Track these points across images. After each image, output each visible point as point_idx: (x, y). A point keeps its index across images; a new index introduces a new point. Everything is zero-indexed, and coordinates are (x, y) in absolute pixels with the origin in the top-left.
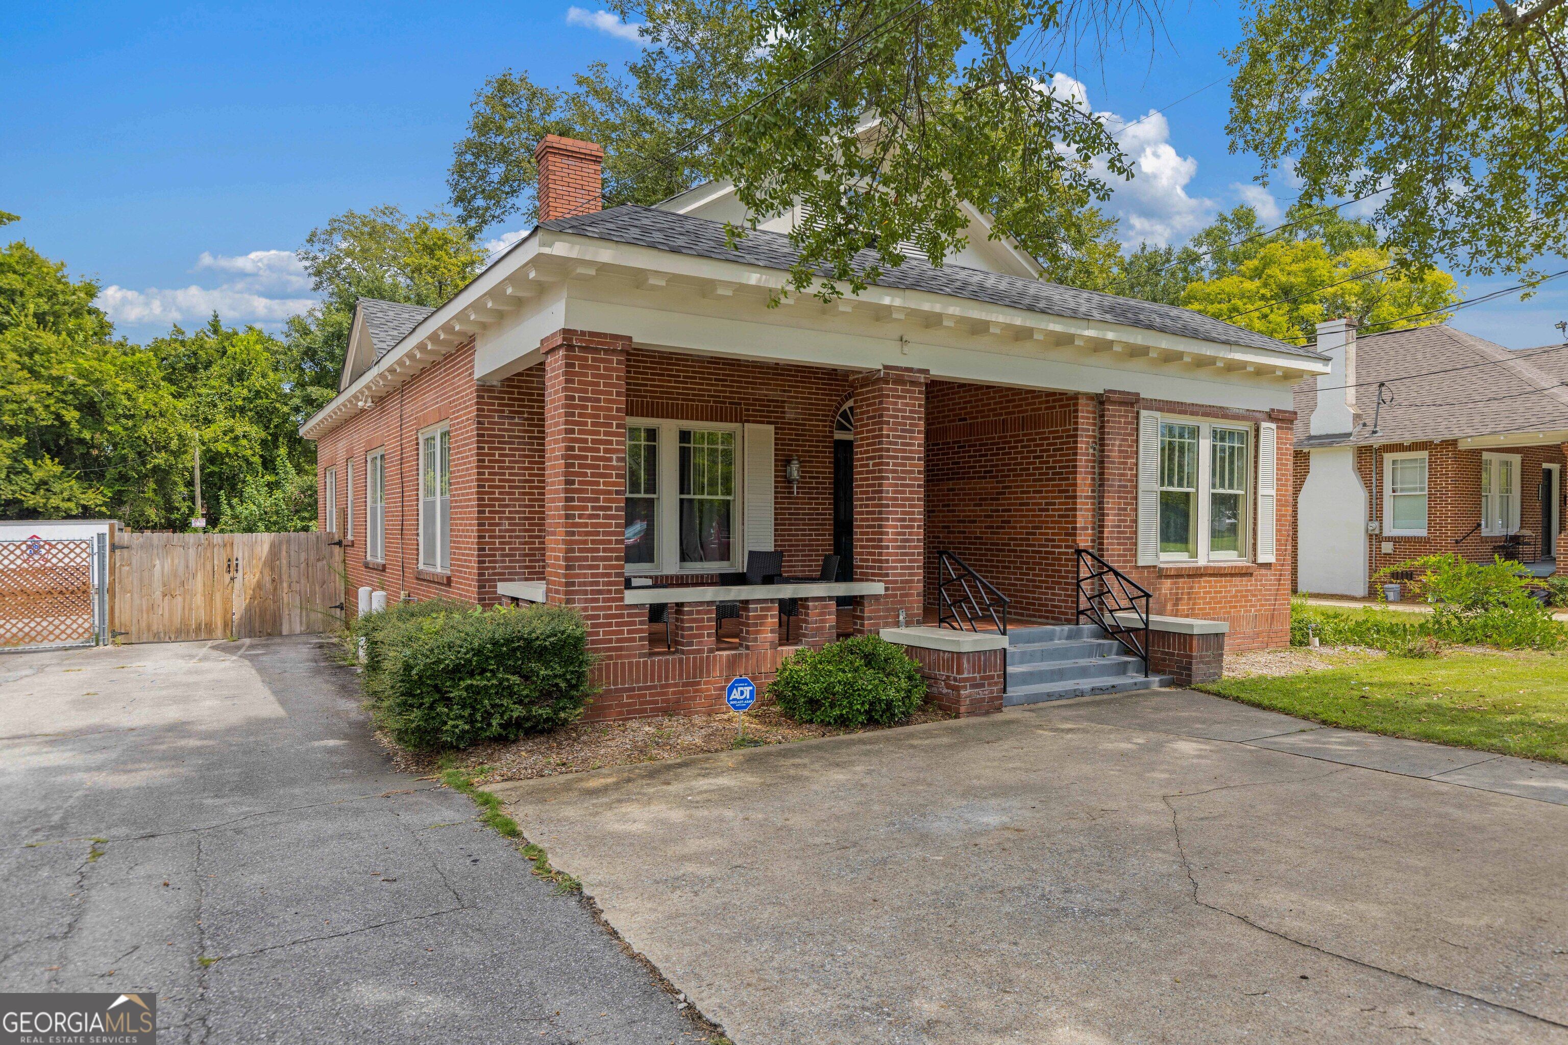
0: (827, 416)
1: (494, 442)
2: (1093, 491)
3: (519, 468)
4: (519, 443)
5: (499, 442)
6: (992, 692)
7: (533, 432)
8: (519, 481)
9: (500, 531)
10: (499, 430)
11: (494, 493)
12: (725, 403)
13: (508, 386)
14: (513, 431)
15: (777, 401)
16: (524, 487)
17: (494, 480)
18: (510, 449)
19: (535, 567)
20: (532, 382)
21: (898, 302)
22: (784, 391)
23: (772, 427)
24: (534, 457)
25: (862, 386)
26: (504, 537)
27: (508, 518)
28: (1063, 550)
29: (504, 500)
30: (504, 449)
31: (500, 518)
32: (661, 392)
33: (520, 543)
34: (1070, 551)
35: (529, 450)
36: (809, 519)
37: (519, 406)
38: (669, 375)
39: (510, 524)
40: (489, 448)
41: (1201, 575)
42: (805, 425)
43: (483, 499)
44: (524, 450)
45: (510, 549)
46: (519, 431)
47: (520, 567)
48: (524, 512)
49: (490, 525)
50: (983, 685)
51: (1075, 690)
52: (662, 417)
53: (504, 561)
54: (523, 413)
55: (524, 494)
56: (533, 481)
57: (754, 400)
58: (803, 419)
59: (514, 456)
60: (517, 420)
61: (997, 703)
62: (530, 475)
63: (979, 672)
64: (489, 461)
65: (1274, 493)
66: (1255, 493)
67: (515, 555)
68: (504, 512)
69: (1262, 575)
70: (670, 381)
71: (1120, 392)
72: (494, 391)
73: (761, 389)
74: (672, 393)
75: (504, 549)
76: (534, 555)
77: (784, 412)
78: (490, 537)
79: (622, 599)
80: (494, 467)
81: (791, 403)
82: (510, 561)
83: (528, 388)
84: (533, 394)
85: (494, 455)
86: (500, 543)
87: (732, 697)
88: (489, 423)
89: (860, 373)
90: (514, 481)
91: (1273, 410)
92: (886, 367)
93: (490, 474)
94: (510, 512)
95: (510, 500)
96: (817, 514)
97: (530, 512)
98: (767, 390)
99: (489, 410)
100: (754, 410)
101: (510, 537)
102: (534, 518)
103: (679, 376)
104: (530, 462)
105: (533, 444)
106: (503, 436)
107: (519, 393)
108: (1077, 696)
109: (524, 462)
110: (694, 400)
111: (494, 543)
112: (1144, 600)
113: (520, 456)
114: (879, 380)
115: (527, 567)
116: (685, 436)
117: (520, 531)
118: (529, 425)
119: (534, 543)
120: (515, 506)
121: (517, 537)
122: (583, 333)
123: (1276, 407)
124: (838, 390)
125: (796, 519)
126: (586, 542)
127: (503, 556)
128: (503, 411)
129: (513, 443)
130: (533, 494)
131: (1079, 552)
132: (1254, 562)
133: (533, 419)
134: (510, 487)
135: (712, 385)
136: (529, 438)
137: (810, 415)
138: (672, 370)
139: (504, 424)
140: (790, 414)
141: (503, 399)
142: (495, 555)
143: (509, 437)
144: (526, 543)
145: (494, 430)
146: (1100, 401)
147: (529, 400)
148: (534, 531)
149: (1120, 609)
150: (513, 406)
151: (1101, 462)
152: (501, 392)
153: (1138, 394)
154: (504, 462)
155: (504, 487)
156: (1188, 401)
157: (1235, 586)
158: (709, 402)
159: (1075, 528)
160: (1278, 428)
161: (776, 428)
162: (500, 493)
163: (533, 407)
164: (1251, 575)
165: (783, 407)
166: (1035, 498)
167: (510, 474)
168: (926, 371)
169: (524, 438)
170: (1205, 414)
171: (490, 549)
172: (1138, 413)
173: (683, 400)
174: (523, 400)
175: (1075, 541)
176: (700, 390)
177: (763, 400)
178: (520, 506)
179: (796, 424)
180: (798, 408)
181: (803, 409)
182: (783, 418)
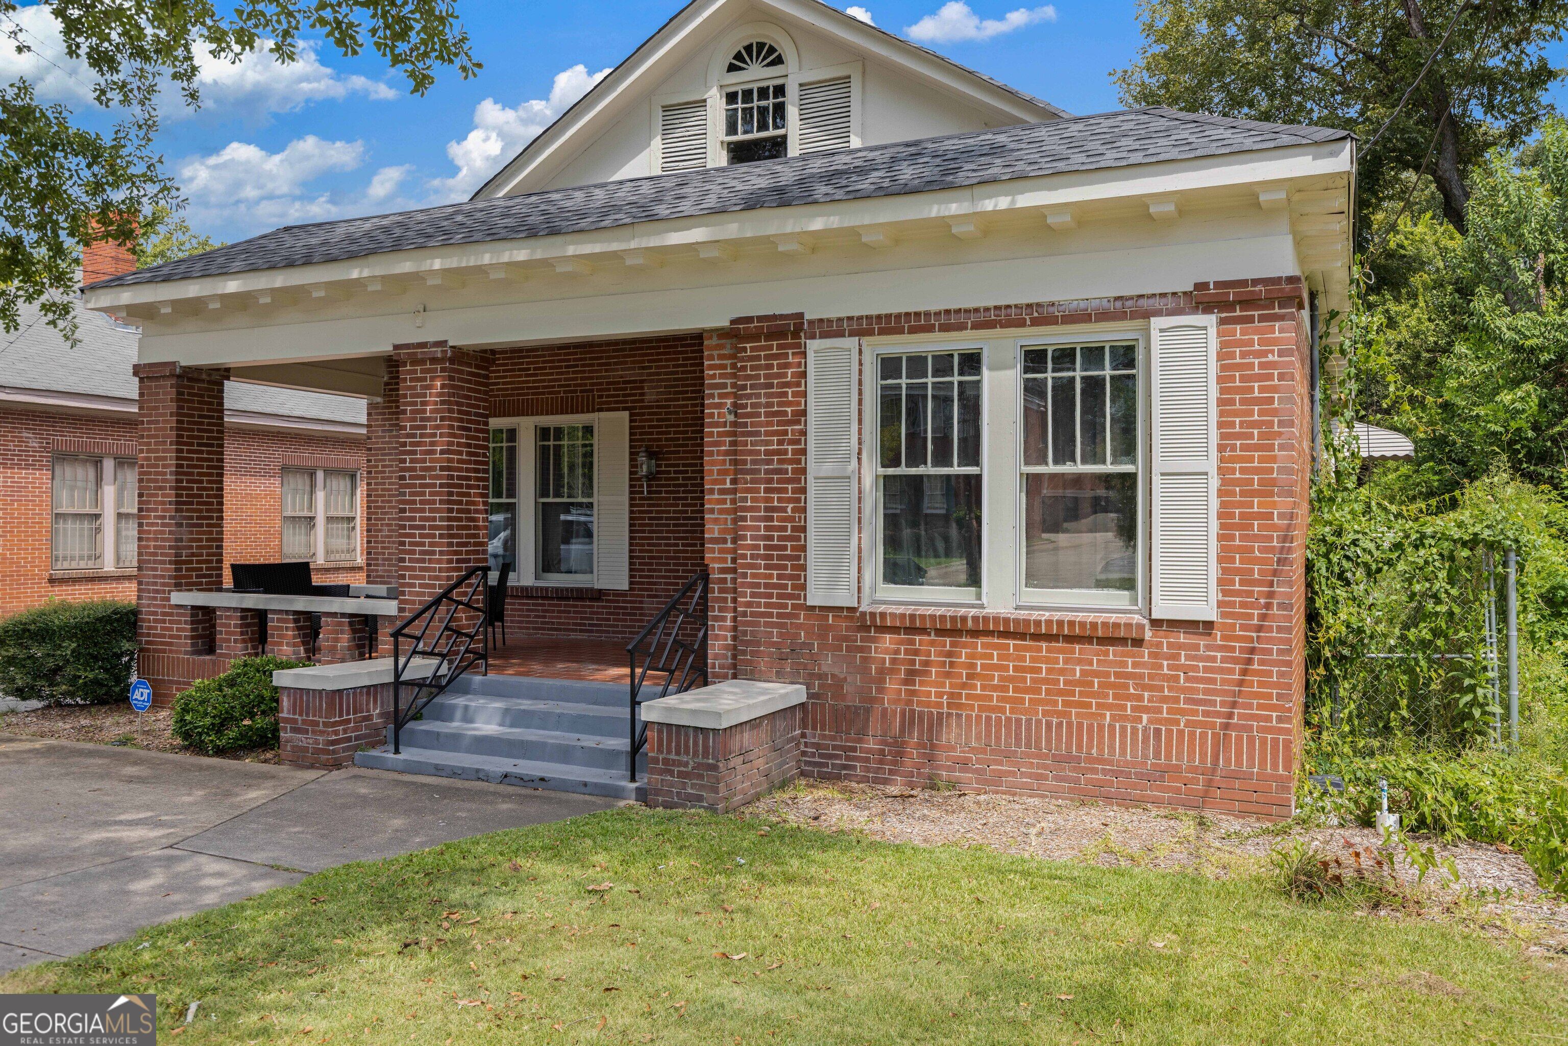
1: (378, 455)
5: (381, 454)
6: (317, 742)
9: (382, 537)
10: (382, 443)
11: (378, 502)
12: (576, 391)
13: (389, 402)
14: (392, 443)
15: (635, 382)
17: (378, 490)
18: (389, 460)
22: (644, 368)
23: (626, 414)
26: (385, 542)
29: (385, 508)
30: (385, 460)
31: (382, 525)
32: (512, 389)
36: (675, 525)
38: (520, 370)
39: (388, 531)
40: (375, 460)
41: (975, 633)
42: (669, 407)
43: (370, 508)
45: (387, 554)
49: (375, 531)
50: (307, 732)
51: (478, 771)
52: (518, 415)
53: (384, 565)
57: (608, 383)
58: (667, 400)
59: (392, 466)
61: (324, 757)
63: (301, 715)
64: (375, 472)
65: (1211, 465)
68: (385, 519)
69: (1181, 646)
70: (520, 376)
71: (761, 318)
72: (378, 408)
73: (617, 370)
74: (523, 388)
75: (383, 554)
77: (642, 394)
78: (375, 542)
80: (378, 478)
81: (652, 381)
85: (378, 466)
86: (381, 548)
87: (135, 697)
88: (375, 437)
90: (391, 490)
91: (1201, 286)
92: (396, 347)
93: (375, 484)
94: (389, 519)
95: (388, 507)
96: (685, 519)
98: (623, 370)
99: (375, 426)
100: (608, 396)
101: (388, 542)
103: (529, 369)
106: (385, 449)
108: (479, 779)
110: (543, 393)
111: (378, 548)
116: (544, 433)
120: (391, 513)
123: (1211, 279)
125: (657, 525)
127: (383, 560)
128: (385, 425)
132: (1149, 615)
134: (388, 496)
135: (562, 373)
137: (676, 393)
138: (522, 363)
139: (385, 437)
140: (650, 396)
141: (385, 413)
142: (377, 560)
143: (389, 448)
145: (378, 443)
152: (384, 407)
153: (801, 315)
154: (385, 472)
155: (385, 496)
156: (933, 308)
157: (1080, 662)
158: (559, 392)
160: (1222, 322)
161: (631, 415)
162: (382, 502)
164: (1138, 642)
165: (642, 388)
167: (389, 484)
168: (443, 343)
173: (533, 394)
176: (550, 381)
177: (618, 383)
179: (658, 407)
180: (661, 387)
181: (666, 387)
182: (642, 401)
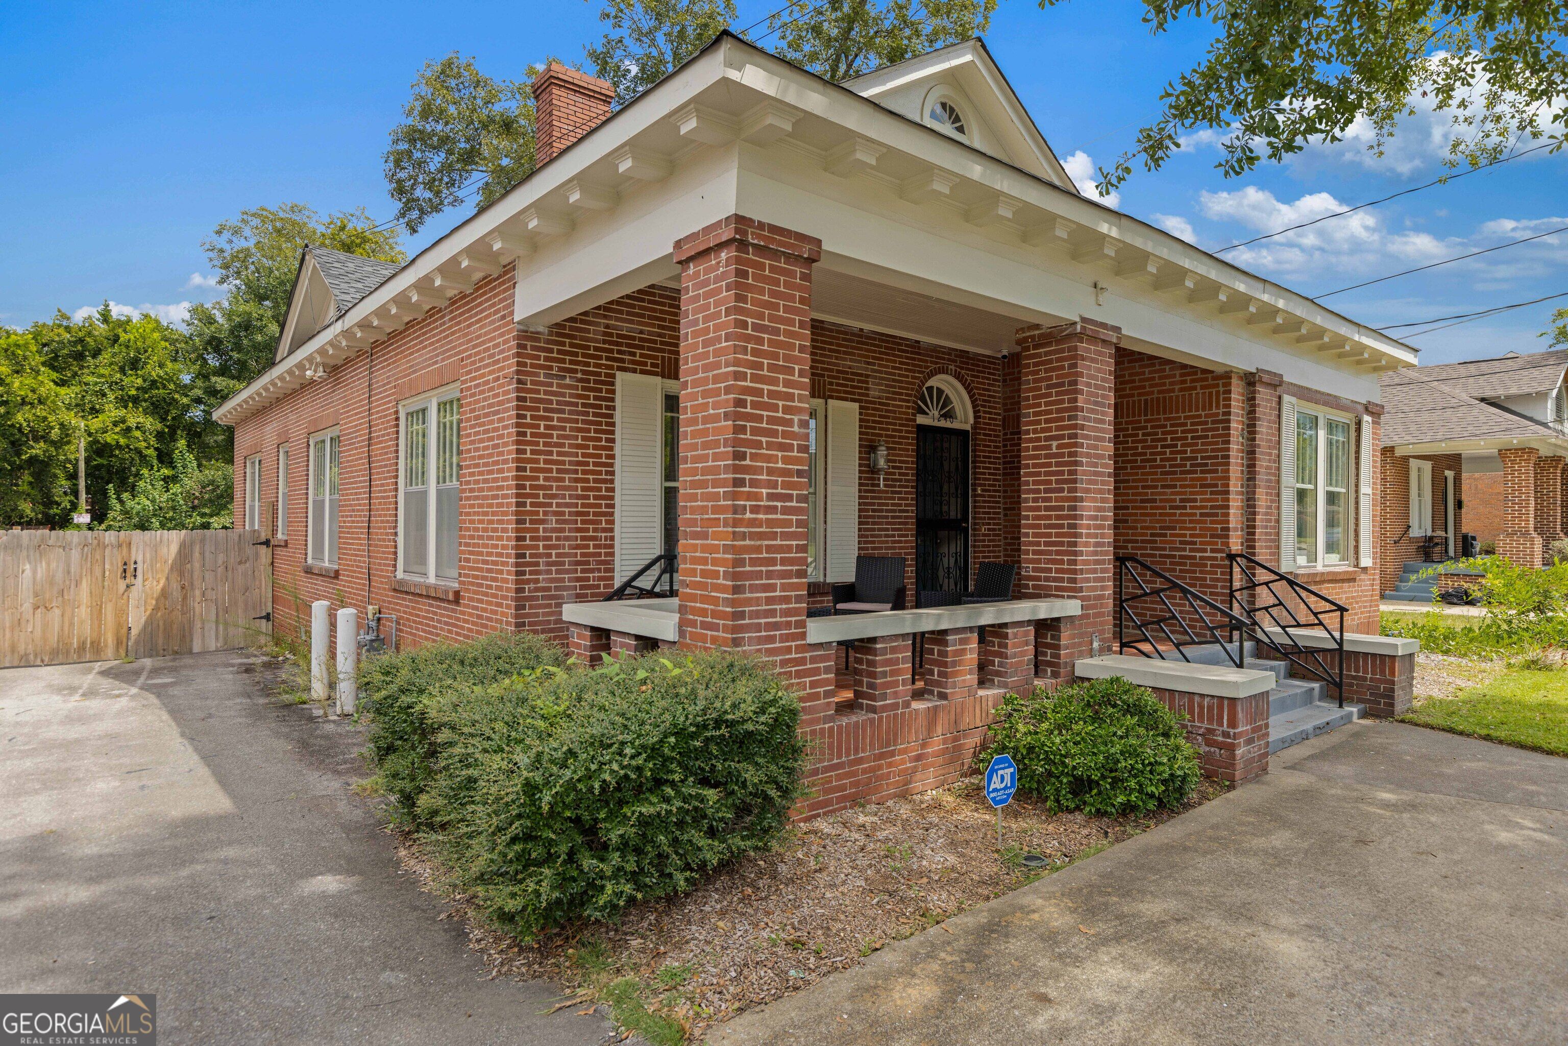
0: (910, 395)
1: (538, 409)
2: (1242, 486)
3: (571, 446)
4: (571, 412)
5: (545, 410)
7: (588, 397)
8: (570, 463)
9: (545, 530)
10: (546, 393)
11: (538, 478)
13: (559, 335)
14: (563, 395)
15: (861, 375)
16: (576, 472)
17: (537, 461)
18: (559, 420)
19: (588, 579)
20: (588, 331)
21: (1114, 233)
22: (868, 363)
23: (856, 405)
24: (589, 431)
25: (1036, 347)
26: (550, 539)
27: (556, 513)
28: (1208, 554)
29: (551, 488)
30: (552, 419)
31: (545, 513)
33: (571, 547)
34: (1219, 555)
35: (584, 421)
36: (892, 517)
37: (571, 362)
39: (557, 521)
40: (532, 417)
42: (888, 405)
43: (524, 487)
44: (577, 421)
45: (558, 555)
46: (571, 396)
47: (570, 580)
48: (576, 505)
49: (532, 521)
50: (1253, 741)
51: (1302, 733)
53: (549, 572)
54: (576, 371)
55: (577, 480)
56: (588, 464)
57: (838, 371)
58: (887, 398)
59: (564, 429)
60: (568, 381)
62: (584, 455)
63: (1251, 724)
64: (532, 435)
66: (1357, 491)
67: (563, 564)
68: (550, 505)
69: (1362, 580)
71: (1268, 373)
72: (538, 340)
73: (845, 359)
75: (550, 555)
76: (588, 563)
77: (867, 389)
78: (532, 538)
79: (803, 636)
80: (538, 444)
81: (875, 377)
82: (557, 572)
83: (582, 339)
84: (588, 348)
85: (538, 427)
86: (545, 547)
87: (992, 787)
88: (533, 382)
89: (1037, 326)
90: (563, 463)
91: (1370, 402)
92: (1084, 320)
93: (532, 452)
94: (558, 505)
95: (558, 488)
96: (900, 511)
97: (583, 505)
98: (851, 360)
99: (532, 365)
100: (838, 385)
101: (558, 538)
102: (588, 514)
104: (583, 438)
105: (587, 414)
106: (551, 402)
107: (571, 345)
108: (1303, 739)
109: (577, 438)
111: (537, 547)
112: (1338, 613)
113: (571, 429)
114: (1073, 336)
115: (578, 579)
117: (570, 530)
118: (584, 388)
119: (588, 547)
120: (564, 497)
121: (567, 539)
122: (761, 226)
123: (1372, 399)
124: (920, 366)
125: (879, 517)
126: (758, 549)
127: (548, 564)
128: (551, 368)
129: (563, 412)
130: (588, 481)
131: (1232, 557)
132: (1357, 566)
133: (588, 381)
134: (558, 471)
136: (584, 405)
137: (893, 393)
139: (551, 385)
140: (874, 391)
141: (551, 351)
142: (537, 564)
143: (558, 403)
144: (577, 547)
145: (538, 392)
146: (1251, 380)
147: (584, 355)
148: (587, 530)
149: (1299, 625)
150: (564, 361)
151: (1251, 453)
152: (548, 342)
153: (1282, 376)
154: (551, 436)
155: (551, 471)
156: (1314, 387)
157: (1344, 592)
159: (1228, 529)
160: (1373, 422)
161: (861, 408)
162: (545, 479)
163: (588, 365)
165: (867, 383)
166: (1164, 494)
167: (559, 454)
168: (1117, 329)
169: (576, 405)
170: (1326, 404)
171: (531, 556)
172: (1280, 397)
174: (576, 354)
175: (1227, 544)
177: (847, 373)
178: (571, 496)
179: (880, 403)
180: (881, 385)
181: (887, 386)
182: (867, 395)
